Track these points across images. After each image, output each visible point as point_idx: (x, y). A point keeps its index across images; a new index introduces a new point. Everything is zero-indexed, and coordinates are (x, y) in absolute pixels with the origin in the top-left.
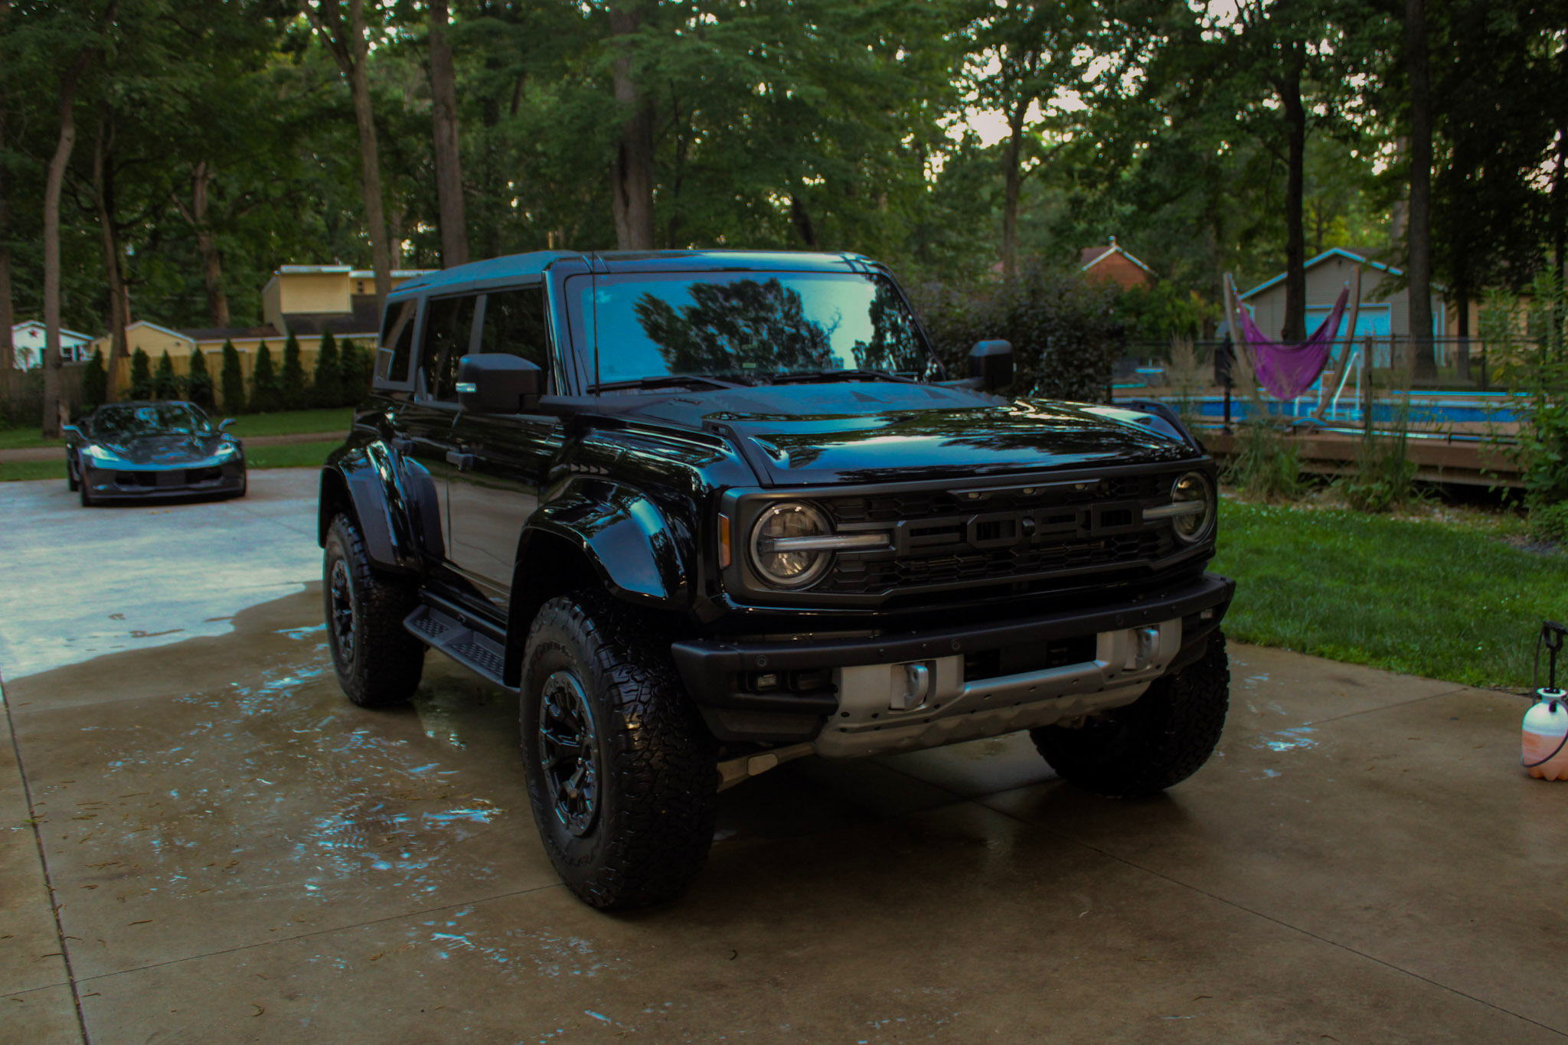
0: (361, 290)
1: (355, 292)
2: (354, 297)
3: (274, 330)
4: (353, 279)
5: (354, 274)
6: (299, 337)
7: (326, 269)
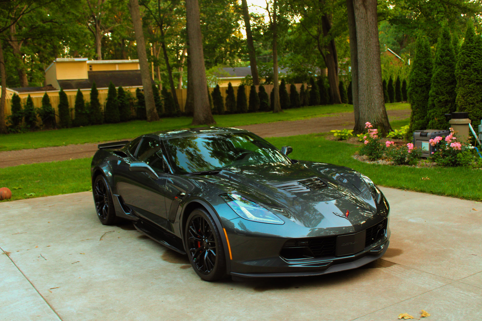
0: (91, 69)
1: (89, 70)
2: (89, 72)
3: (53, 88)
4: (88, 64)
5: (88, 62)
6: (64, 90)
7: (77, 59)
